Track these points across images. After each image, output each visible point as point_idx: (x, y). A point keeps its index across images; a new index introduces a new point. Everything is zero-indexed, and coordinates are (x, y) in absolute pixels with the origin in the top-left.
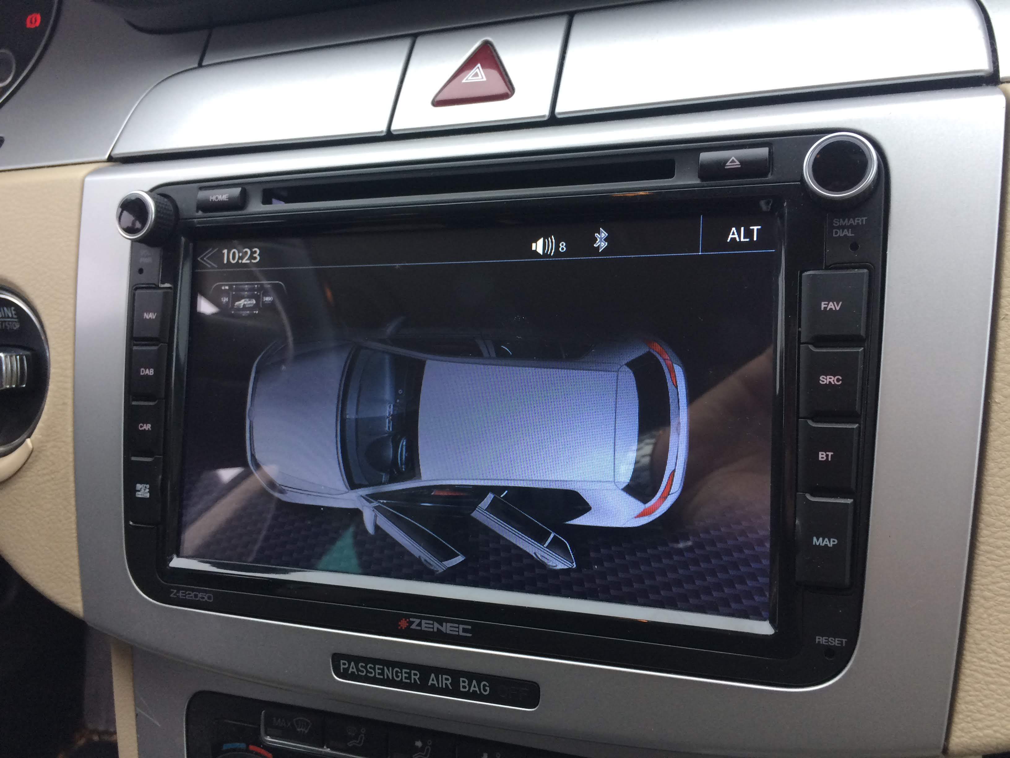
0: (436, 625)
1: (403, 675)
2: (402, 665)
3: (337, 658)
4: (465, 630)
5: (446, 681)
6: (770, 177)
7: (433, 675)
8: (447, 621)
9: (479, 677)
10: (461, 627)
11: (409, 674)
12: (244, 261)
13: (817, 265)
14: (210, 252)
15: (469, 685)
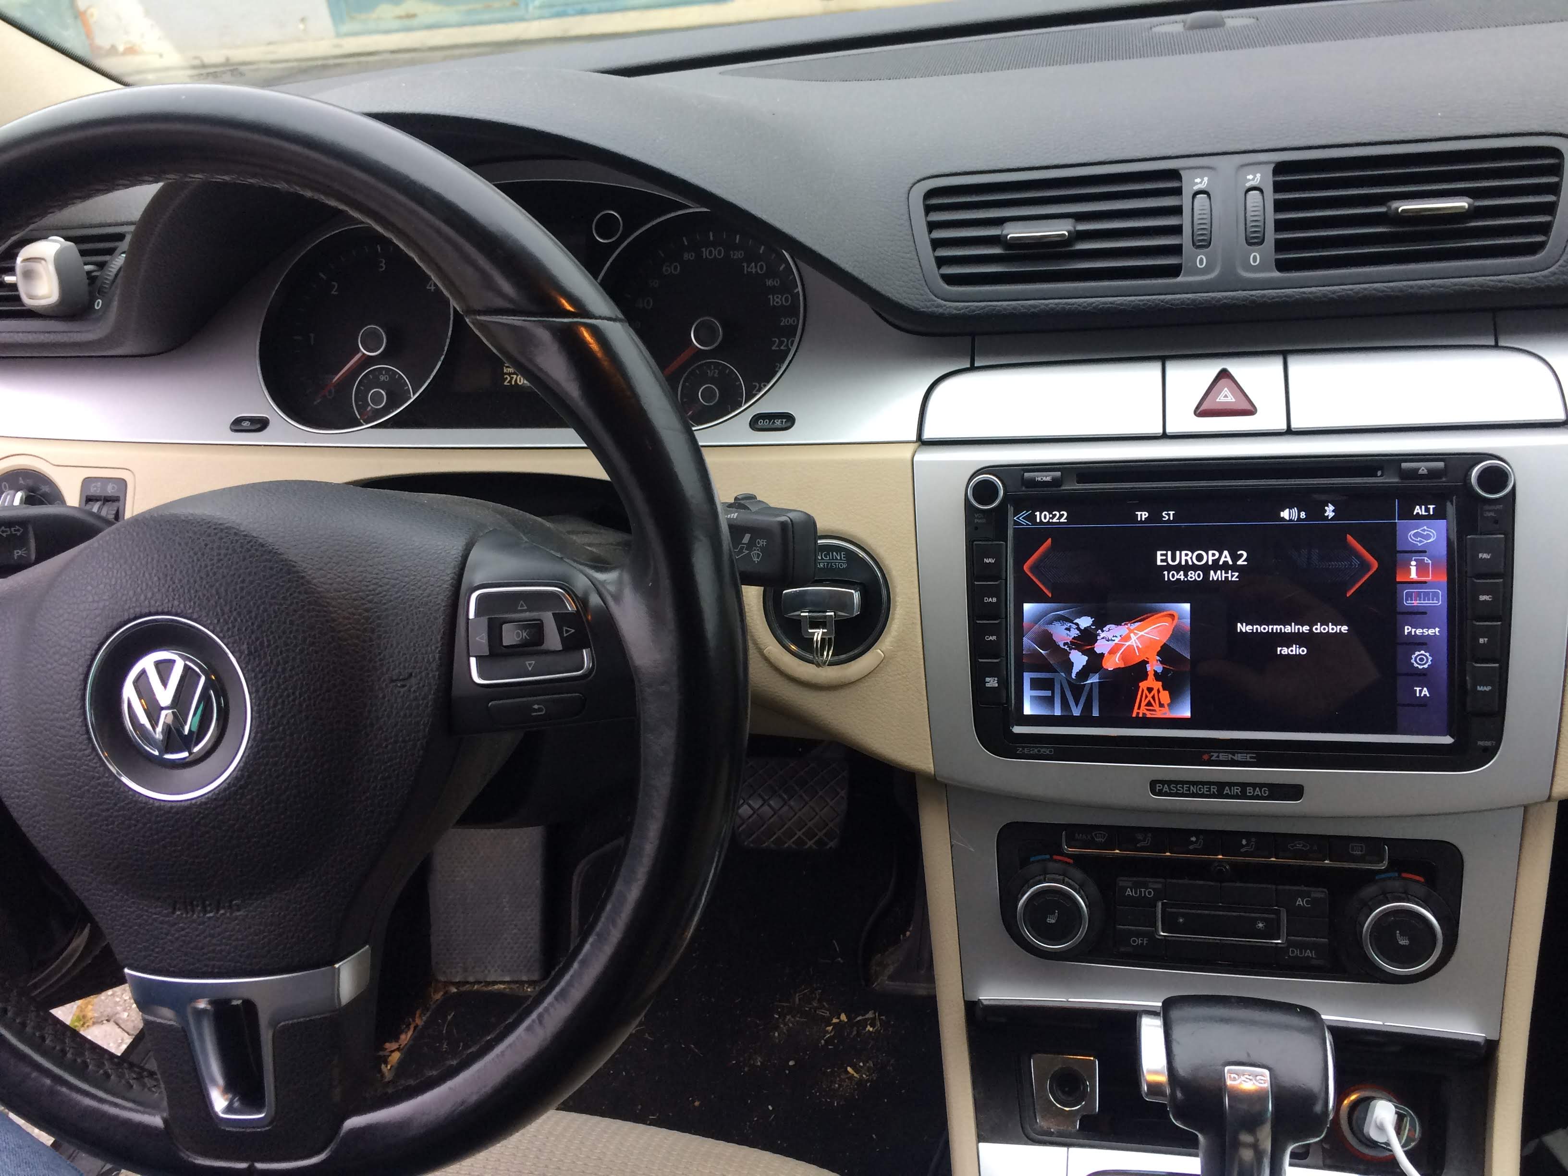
0: (1230, 756)
1: (1205, 790)
2: (1203, 783)
3: (1153, 784)
4: (1251, 758)
5: (1237, 790)
6: (1444, 479)
7: (1227, 788)
8: (1238, 753)
9: (1261, 786)
10: (1248, 755)
11: (1210, 788)
12: (1055, 520)
13: (1474, 531)
14: (1025, 513)
15: (1254, 791)
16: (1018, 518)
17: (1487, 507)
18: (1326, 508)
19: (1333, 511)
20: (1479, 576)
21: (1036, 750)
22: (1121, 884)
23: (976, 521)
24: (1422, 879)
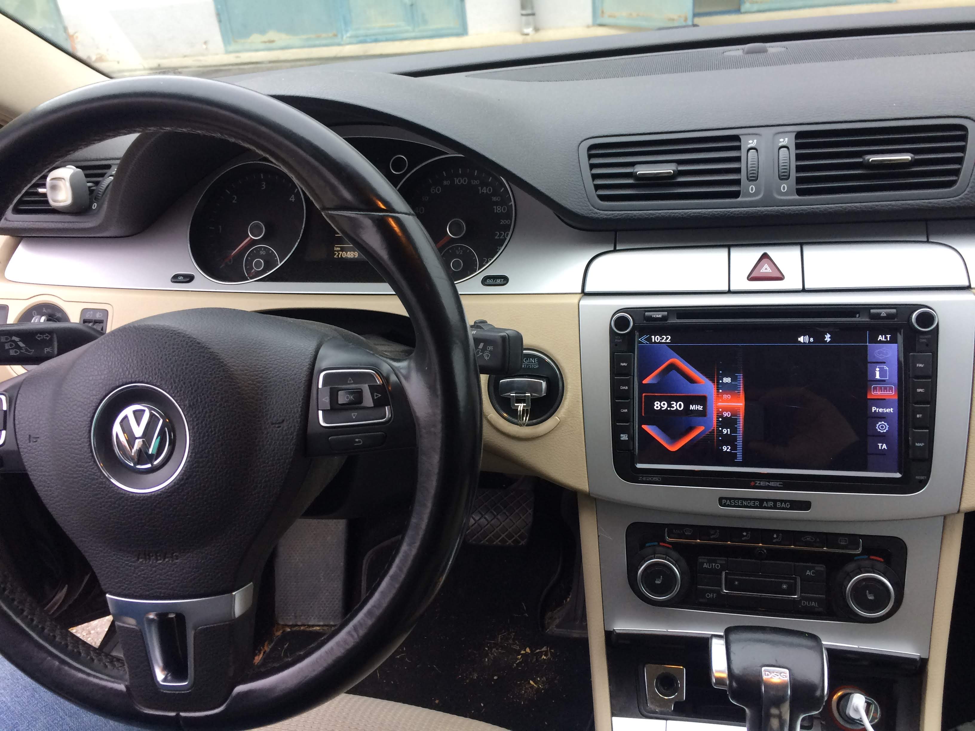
0: (767, 483)
1: (752, 504)
2: (751, 500)
3: (721, 499)
4: (779, 484)
5: (771, 504)
6: (896, 320)
7: (765, 502)
8: (772, 481)
9: (785, 501)
10: (778, 483)
11: (755, 503)
12: (663, 341)
13: (914, 351)
14: (645, 337)
15: (781, 505)
16: (641, 339)
17: (921, 337)
18: (826, 336)
19: (830, 338)
20: (917, 377)
21: (650, 478)
22: (700, 560)
23: (616, 340)
24: (882, 560)
